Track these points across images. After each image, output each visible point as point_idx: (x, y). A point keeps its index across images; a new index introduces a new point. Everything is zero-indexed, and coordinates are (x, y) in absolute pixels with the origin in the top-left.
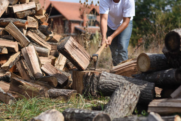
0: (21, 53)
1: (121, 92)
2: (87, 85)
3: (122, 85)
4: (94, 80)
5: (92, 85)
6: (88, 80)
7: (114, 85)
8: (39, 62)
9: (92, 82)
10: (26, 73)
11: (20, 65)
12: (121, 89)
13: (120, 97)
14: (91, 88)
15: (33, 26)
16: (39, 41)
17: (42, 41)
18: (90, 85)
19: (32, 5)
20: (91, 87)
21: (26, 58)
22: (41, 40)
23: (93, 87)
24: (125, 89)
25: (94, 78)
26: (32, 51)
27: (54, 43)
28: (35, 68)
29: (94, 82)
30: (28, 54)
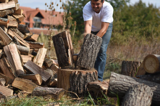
0: (3, 51)
1: (136, 94)
2: (74, 84)
3: (136, 86)
4: (81, 79)
5: (78, 84)
6: (75, 79)
7: (125, 86)
8: (21, 60)
9: (79, 81)
10: (10, 71)
11: (3, 63)
12: (135, 91)
13: (136, 99)
14: (77, 87)
15: (14, 25)
16: (19, 39)
17: (22, 40)
18: (77, 84)
19: (12, 5)
20: (78, 85)
21: (9, 56)
22: (20, 39)
23: (80, 86)
24: (140, 91)
25: (81, 77)
26: (14, 49)
27: (32, 42)
28: (18, 66)
29: (81, 81)
30: (11, 52)
